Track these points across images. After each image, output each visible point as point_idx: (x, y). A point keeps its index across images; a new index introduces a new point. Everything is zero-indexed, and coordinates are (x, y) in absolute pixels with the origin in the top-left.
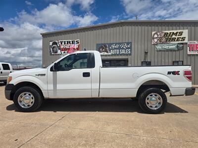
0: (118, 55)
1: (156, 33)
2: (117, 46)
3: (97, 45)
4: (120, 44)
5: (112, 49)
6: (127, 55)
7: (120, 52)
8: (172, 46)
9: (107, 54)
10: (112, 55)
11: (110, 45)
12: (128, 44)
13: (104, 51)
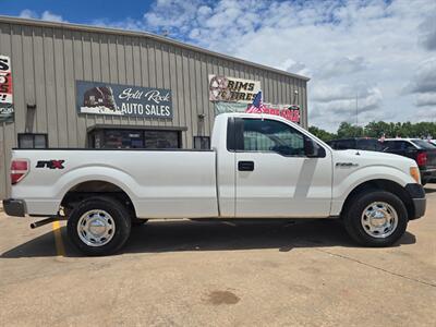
0: (141, 117)
1: (215, 79)
2: (138, 95)
5: (124, 101)
7: (145, 110)
9: (112, 112)
10: (126, 116)
12: (163, 92)
13: (101, 104)
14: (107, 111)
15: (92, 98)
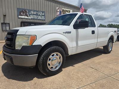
0: (36, 19)
1: (58, 9)
2: (35, 13)
3: (17, 8)
4: (37, 11)
5: (31, 14)
6: (42, 20)
7: (37, 17)
9: (28, 18)
10: (32, 19)
11: (30, 11)
13: (25, 15)
14: (26, 17)
15: (22, 13)
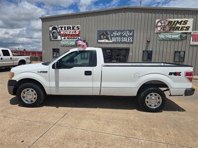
0: (119, 43)
1: (160, 21)
2: (119, 34)
3: (98, 31)
4: (122, 31)
5: (114, 37)
6: (129, 43)
7: (121, 40)
8: (176, 35)
9: (108, 41)
10: (113, 43)
11: (112, 32)
12: (130, 31)
13: (105, 39)
14: (107, 41)
15: (102, 36)
